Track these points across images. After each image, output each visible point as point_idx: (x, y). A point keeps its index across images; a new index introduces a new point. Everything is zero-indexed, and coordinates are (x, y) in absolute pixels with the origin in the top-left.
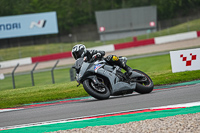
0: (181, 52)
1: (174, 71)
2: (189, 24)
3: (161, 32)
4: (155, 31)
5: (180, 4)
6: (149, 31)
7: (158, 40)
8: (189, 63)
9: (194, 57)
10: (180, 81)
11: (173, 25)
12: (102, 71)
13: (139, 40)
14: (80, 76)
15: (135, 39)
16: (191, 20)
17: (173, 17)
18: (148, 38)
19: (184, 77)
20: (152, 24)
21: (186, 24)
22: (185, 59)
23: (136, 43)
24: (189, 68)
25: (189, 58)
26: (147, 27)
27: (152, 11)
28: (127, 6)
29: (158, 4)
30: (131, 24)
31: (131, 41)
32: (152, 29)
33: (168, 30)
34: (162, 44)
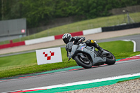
0: (44, 51)
1: (39, 64)
2: (49, 31)
3: (29, 36)
4: (25, 36)
5: (43, 17)
6: (21, 36)
7: (27, 42)
8: (49, 58)
9: (53, 54)
10: (43, 71)
11: (38, 32)
13: (14, 42)
14: (72, 53)
15: (11, 41)
16: (50, 28)
17: (38, 26)
18: (20, 41)
19: (46, 68)
20: (23, 31)
21: (46, 31)
22: (46, 55)
23: (12, 45)
24: (49, 62)
25: (49, 55)
26: (19, 33)
27: (23, 22)
28: (5, 19)
29: (27, 17)
30: (8, 31)
31: (9, 43)
32: (23, 34)
33: (34, 35)
34: (30, 45)
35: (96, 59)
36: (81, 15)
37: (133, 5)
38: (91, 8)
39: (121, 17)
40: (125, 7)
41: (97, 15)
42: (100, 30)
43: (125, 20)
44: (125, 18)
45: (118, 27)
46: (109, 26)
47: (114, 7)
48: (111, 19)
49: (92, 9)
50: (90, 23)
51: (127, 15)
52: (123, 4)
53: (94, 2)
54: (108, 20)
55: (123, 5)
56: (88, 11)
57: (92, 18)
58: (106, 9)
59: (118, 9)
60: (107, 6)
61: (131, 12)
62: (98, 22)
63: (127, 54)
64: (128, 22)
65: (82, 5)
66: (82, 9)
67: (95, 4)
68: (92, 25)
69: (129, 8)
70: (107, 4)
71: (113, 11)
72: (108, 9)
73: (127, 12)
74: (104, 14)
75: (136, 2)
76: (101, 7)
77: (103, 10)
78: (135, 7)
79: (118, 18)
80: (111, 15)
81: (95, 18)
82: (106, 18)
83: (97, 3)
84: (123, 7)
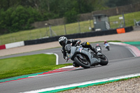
12: (83, 52)
14: (72, 54)
35: (93, 60)
36: (4, 28)
37: (55, 18)
38: (13, 22)
39: (44, 30)
40: (48, 20)
41: (19, 29)
42: (22, 43)
43: (47, 33)
44: (47, 31)
45: (40, 40)
46: (32, 39)
47: (36, 20)
48: (33, 33)
49: (15, 23)
50: (12, 37)
51: (49, 28)
52: (45, 17)
53: (16, 16)
54: (30, 33)
55: (46, 19)
56: (11, 25)
57: (14, 32)
58: (28, 23)
59: (40, 22)
60: (29, 20)
61: (53, 25)
62: (20, 35)
63: (50, 67)
64: (51, 36)
65: (4, 19)
66: (4, 23)
67: (17, 18)
68: (14, 39)
69: (51, 21)
70: (29, 17)
71: (35, 24)
72: (31, 23)
73: (49, 25)
74: (26, 27)
75: (58, 15)
76: (23, 20)
77: (25, 23)
78: (57, 20)
79: (40, 31)
80: (34, 28)
81: (18, 31)
82: (29, 31)
83: (19, 17)
84: (45, 20)
